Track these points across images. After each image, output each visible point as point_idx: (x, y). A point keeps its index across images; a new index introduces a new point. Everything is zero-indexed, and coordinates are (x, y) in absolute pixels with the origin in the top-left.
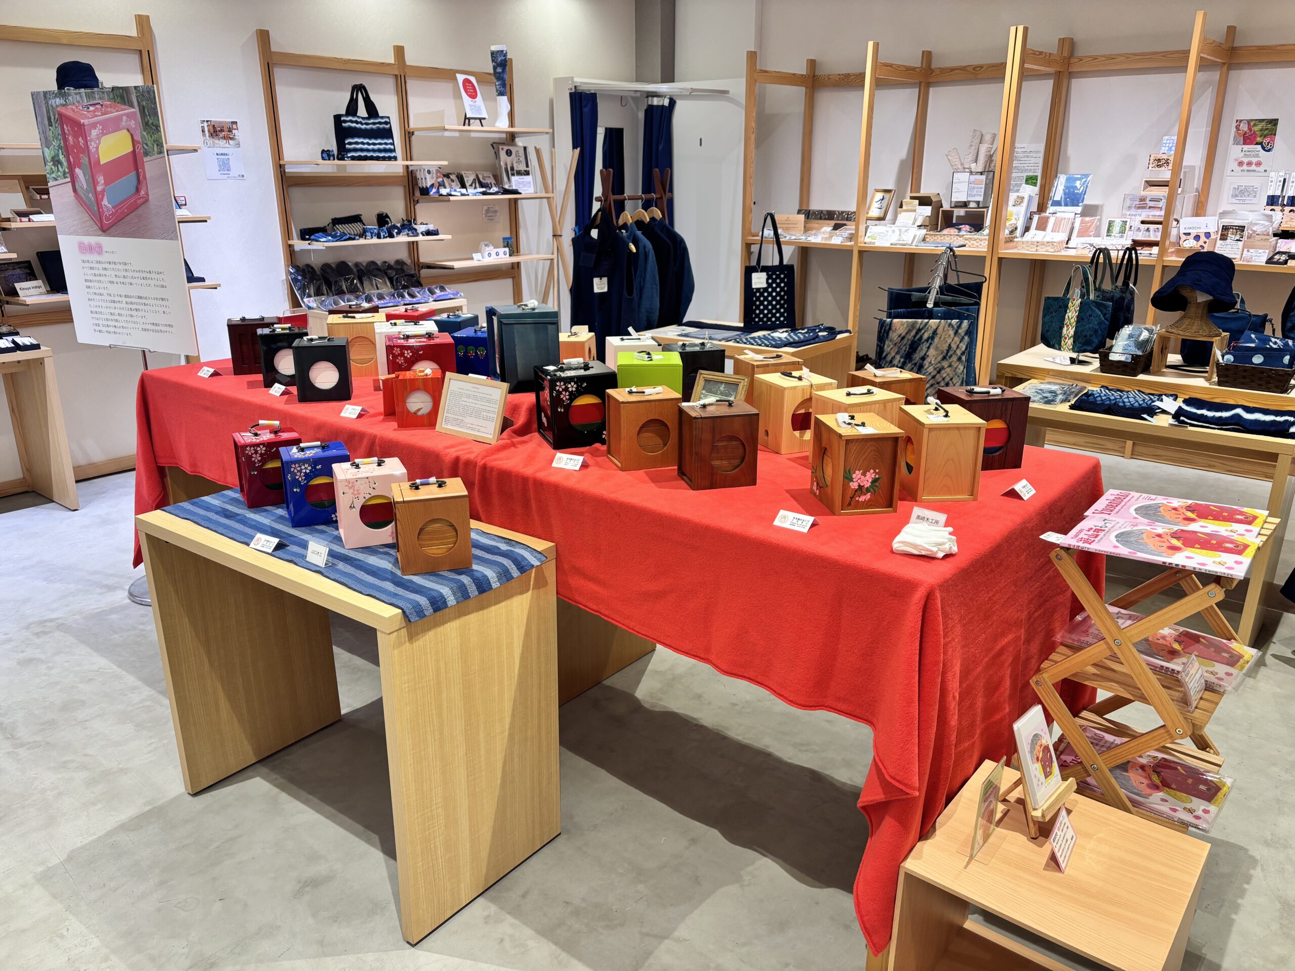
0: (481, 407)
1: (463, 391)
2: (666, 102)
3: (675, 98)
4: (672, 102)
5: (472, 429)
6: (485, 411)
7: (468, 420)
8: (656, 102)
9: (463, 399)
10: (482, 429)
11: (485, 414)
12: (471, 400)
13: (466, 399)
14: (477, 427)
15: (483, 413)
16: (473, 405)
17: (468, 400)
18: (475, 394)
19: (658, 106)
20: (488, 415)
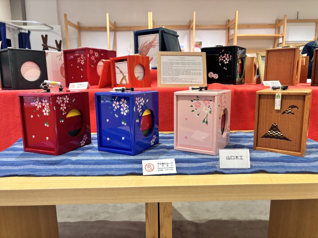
0: (189, 68)
1: (173, 61)
2: (27, 32)
3: (30, 31)
4: (29, 32)
5: (186, 81)
6: (193, 70)
7: (180, 77)
8: (23, 31)
9: (174, 66)
10: (193, 81)
11: (193, 71)
12: (180, 66)
13: (176, 65)
14: (189, 80)
15: (191, 71)
16: (183, 68)
17: (178, 66)
18: (183, 61)
19: (24, 33)
20: (196, 72)
